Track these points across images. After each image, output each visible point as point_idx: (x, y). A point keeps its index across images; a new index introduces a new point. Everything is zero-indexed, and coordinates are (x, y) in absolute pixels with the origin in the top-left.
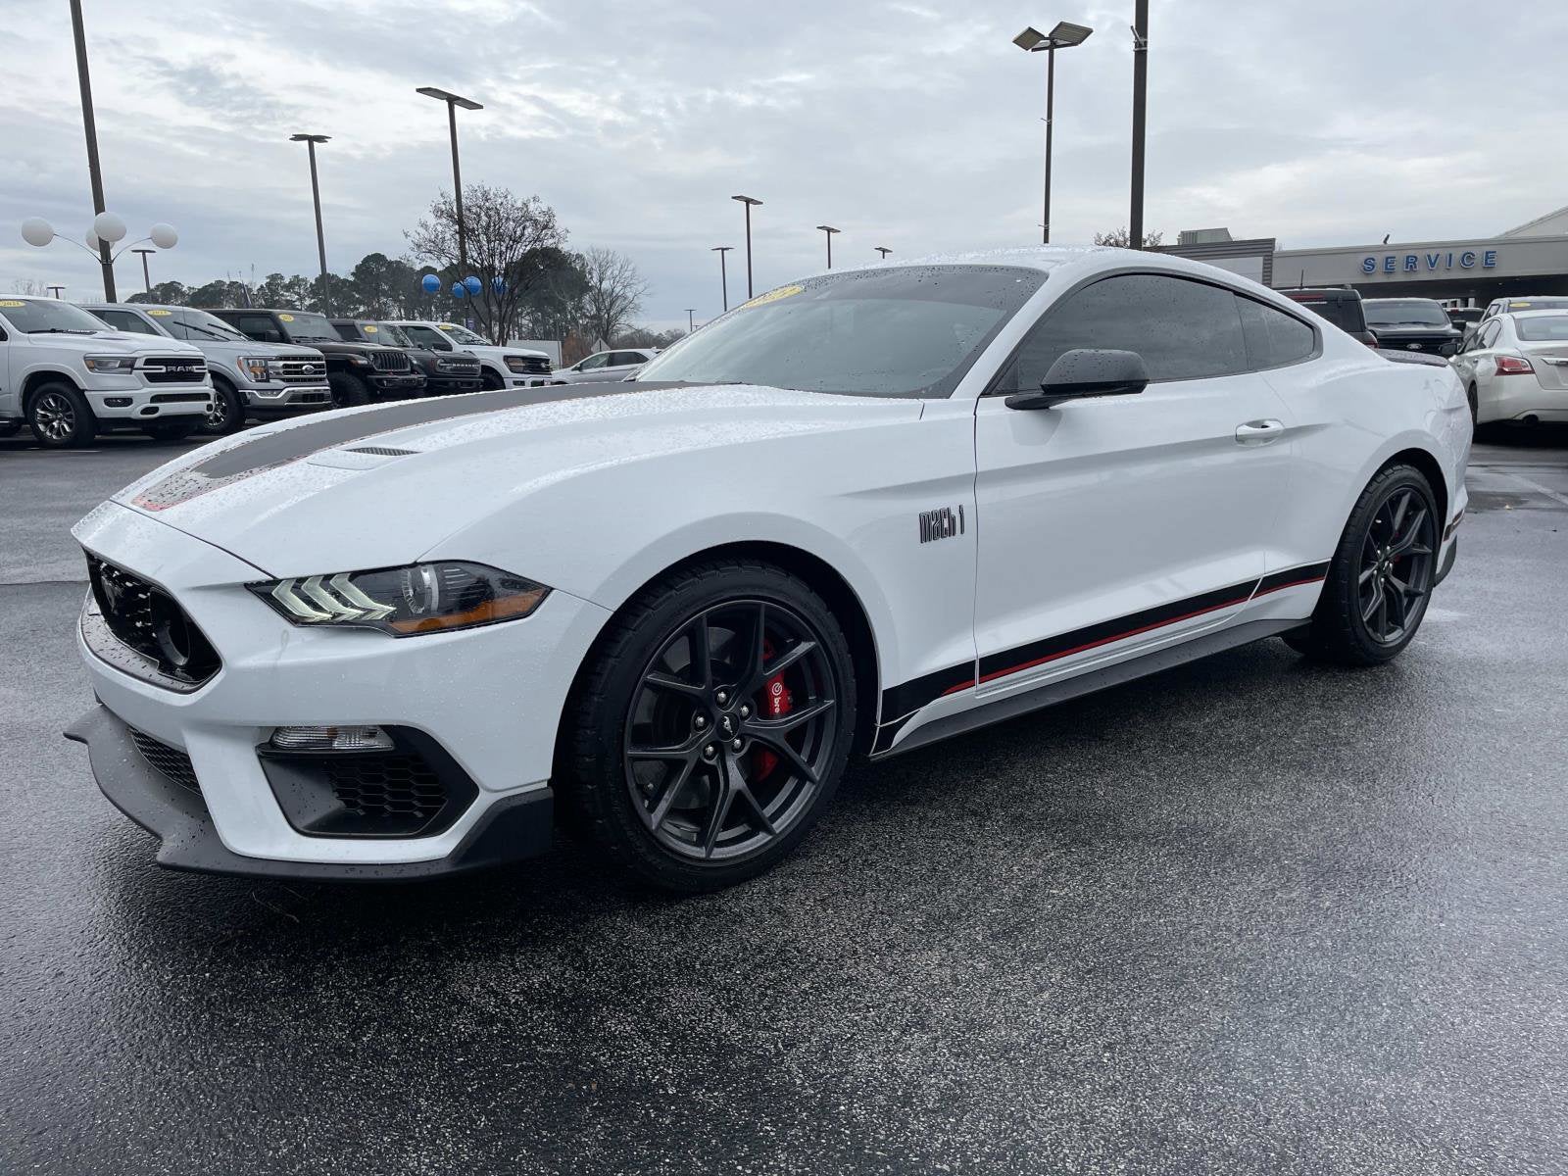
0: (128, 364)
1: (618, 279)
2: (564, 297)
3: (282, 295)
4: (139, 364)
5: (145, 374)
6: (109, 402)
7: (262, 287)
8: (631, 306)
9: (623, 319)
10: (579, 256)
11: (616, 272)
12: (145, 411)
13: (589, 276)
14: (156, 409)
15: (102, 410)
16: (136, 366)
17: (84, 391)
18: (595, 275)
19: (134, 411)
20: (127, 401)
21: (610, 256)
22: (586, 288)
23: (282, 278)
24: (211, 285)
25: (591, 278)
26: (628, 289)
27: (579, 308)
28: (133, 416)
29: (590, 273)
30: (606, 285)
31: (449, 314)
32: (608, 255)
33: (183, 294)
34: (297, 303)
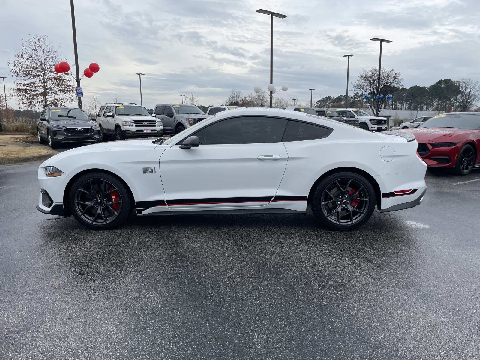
1: (472, 89)
2: (450, 96)
3: (358, 99)
7: (352, 97)
8: (477, 98)
9: (474, 103)
10: (458, 82)
11: (472, 86)
13: (461, 88)
18: (464, 88)
21: (470, 81)
22: (460, 92)
23: (359, 94)
24: (339, 97)
25: (462, 89)
26: (476, 92)
27: (456, 99)
29: (462, 87)
30: (467, 91)
31: (408, 102)
32: (469, 81)
33: (331, 99)
34: (361, 101)
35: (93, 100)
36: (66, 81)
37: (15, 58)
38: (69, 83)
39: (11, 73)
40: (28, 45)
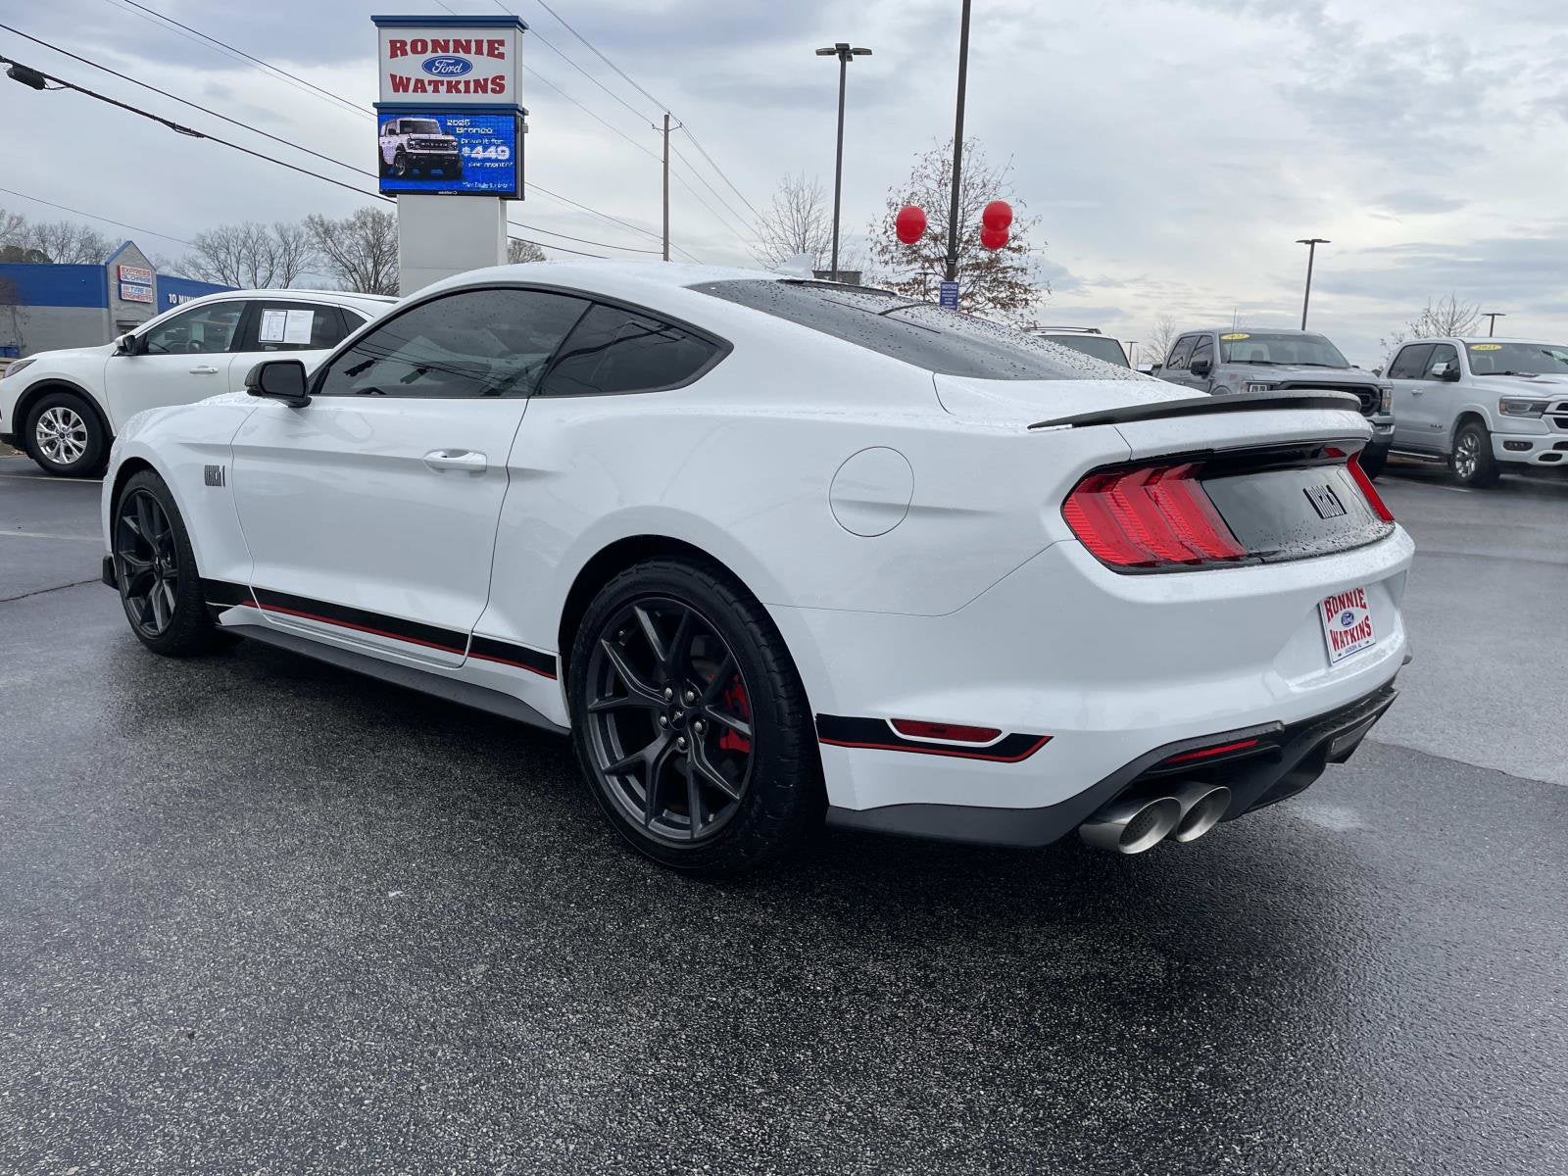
0: (1540, 408)
4: (1551, 408)
5: (1555, 419)
6: (1509, 445)
12: (1544, 457)
14: (1559, 456)
15: (1501, 453)
16: (1547, 411)
17: (1491, 432)
19: (1532, 457)
20: (1527, 446)
28: (1529, 461)
35: (1160, 336)
36: (1011, 272)
37: (888, 211)
38: (1020, 278)
39: (871, 255)
40: (927, 172)
